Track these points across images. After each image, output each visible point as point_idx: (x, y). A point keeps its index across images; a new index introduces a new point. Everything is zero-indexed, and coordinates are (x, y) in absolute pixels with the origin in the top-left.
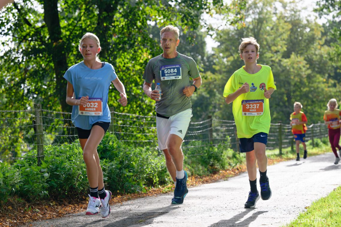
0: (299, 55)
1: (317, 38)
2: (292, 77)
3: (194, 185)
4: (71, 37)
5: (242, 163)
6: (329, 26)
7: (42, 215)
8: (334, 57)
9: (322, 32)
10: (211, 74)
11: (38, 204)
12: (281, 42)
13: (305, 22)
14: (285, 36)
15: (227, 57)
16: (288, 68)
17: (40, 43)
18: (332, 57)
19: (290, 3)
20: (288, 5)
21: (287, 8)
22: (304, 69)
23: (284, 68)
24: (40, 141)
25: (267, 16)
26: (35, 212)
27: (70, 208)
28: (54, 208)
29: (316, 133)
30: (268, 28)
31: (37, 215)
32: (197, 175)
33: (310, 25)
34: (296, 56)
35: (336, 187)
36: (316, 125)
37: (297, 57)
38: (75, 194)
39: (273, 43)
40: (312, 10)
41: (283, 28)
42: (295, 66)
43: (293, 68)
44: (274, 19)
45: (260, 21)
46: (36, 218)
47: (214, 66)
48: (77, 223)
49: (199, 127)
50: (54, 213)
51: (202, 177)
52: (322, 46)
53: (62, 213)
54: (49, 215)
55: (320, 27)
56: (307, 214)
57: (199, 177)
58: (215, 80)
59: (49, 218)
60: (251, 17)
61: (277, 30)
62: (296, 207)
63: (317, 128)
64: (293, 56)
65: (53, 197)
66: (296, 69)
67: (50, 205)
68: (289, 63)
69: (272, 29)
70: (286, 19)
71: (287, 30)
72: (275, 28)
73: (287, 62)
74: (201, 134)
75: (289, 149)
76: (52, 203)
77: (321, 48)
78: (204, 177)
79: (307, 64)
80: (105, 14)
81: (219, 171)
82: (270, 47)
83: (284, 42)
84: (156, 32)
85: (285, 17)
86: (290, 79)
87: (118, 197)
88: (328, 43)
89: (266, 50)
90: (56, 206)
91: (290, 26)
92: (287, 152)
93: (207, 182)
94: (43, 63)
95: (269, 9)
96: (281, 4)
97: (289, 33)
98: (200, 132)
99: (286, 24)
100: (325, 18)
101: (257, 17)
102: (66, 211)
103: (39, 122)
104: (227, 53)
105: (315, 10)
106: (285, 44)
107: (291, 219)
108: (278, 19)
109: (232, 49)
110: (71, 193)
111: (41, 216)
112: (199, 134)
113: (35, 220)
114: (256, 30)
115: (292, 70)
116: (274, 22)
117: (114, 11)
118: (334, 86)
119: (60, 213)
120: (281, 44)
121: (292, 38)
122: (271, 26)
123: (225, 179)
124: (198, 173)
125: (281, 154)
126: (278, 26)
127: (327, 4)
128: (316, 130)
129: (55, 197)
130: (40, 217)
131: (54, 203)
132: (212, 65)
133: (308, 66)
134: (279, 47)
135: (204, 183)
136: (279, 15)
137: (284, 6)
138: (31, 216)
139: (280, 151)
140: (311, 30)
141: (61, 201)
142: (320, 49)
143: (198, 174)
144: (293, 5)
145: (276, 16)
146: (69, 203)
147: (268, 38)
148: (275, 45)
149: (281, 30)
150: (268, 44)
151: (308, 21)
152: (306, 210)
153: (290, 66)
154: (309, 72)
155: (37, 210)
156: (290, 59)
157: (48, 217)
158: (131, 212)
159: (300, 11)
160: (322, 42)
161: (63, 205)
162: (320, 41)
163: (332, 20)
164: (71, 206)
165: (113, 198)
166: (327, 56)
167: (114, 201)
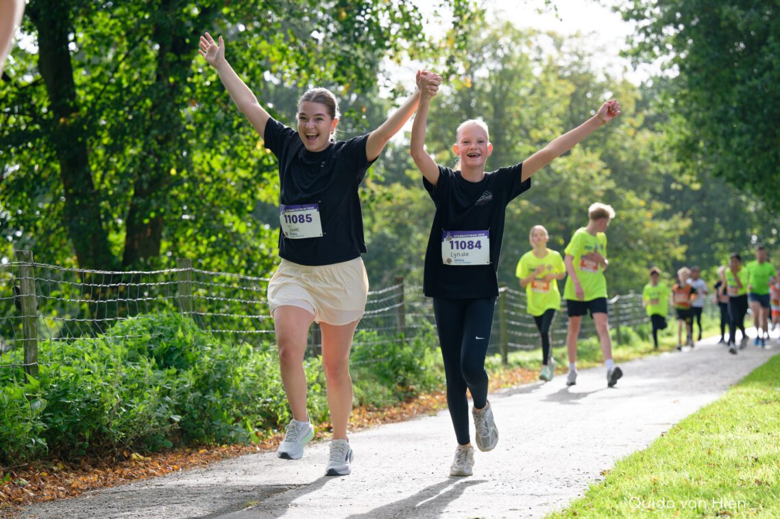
0: (588, 149)
1: (627, 113)
2: (574, 196)
3: (366, 425)
4: (98, 107)
6: (652, 88)
7: (34, 491)
8: (662, 154)
9: (637, 101)
10: (403, 188)
11: (26, 469)
12: (551, 120)
13: (600, 79)
14: (560, 108)
15: (436, 152)
16: (565, 176)
17: (29, 119)
18: (657, 153)
19: (571, 37)
20: (566, 42)
21: (563, 49)
22: (598, 179)
23: (556, 177)
24: (30, 331)
25: (520, 67)
26: (19, 485)
27: (97, 476)
28: (61, 476)
29: (625, 315)
30: (523, 92)
31: (23, 492)
32: (371, 406)
33: (612, 86)
34: (582, 151)
35: (667, 428)
36: (625, 297)
37: (586, 153)
38: (106, 447)
39: (534, 122)
40: (618, 52)
41: (556, 92)
42: (581, 172)
43: (577, 177)
44: (537, 71)
45: (506, 77)
46: (21, 499)
47: (408, 172)
48: (111, 510)
49: (376, 301)
50: (60, 488)
51: (381, 409)
52: (639, 129)
53: (78, 487)
54: (49, 493)
55: (633, 89)
56: (606, 486)
57: (375, 408)
58: (411, 203)
59: (50, 497)
60: (487, 68)
61: (543, 95)
62: (581, 472)
63: (626, 303)
64: (576, 151)
65: (59, 453)
66: (584, 180)
67: (52, 470)
68: (568, 166)
69: (533, 92)
70: (560, 73)
71: (563, 96)
72: (538, 91)
73: (564, 164)
74: (380, 316)
76: (56, 465)
77: (635, 134)
78: (386, 409)
79: (606, 168)
80: (171, 57)
81: (417, 397)
82: (527, 131)
83: (557, 121)
84: (283, 99)
85: (560, 68)
86: (571, 200)
87: (202, 451)
88: (649, 124)
89: (519, 138)
90: (64, 473)
91: (570, 88)
93: (393, 419)
94: (37, 163)
95: (525, 49)
96: (551, 40)
97: (567, 102)
98: (379, 313)
99: (563, 82)
100: (645, 70)
101: (499, 67)
102: (87, 483)
103: (29, 290)
104: (436, 145)
105: (624, 54)
106: (560, 125)
107: (571, 496)
108: (545, 72)
109: (447, 136)
110: (99, 444)
111: (32, 494)
112: (376, 316)
113: (20, 503)
114: (498, 96)
115: (574, 180)
116: (537, 79)
118: (665, 215)
119: (74, 489)
120: (551, 125)
121: (576, 112)
122: (530, 85)
123: (432, 412)
124: (374, 400)
126: (544, 87)
127: (648, 40)
128: (624, 309)
129: (62, 452)
130: (29, 497)
131: (61, 466)
132: (404, 170)
133: (608, 172)
134: (547, 132)
135: (387, 422)
136: (546, 63)
137: (558, 44)
138: (10, 495)
140: (614, 96)
141: (76, 462)
142: (633, 138)
143: (373, 403)
144: (575, 43)
145: (541, 65)
146: (94, 466)
147: (523, 111)
148: (537, 127)
149: (550, 95)
150: (521, 126)
151: (607, 75)
152: (602, 478)
153: (569, 173)
154: (611, 184)
155: (24, 481)
156: (570, 157)
157: (48, 495)
158: (229, 484)
159: (590, 55)
160: (639, 121)
161: (80, 471)
162: (632, 120)
163: (660, 73)
164: (98, 473)
165: (190, 454)
166: (647, 151)
167: (192, 461)
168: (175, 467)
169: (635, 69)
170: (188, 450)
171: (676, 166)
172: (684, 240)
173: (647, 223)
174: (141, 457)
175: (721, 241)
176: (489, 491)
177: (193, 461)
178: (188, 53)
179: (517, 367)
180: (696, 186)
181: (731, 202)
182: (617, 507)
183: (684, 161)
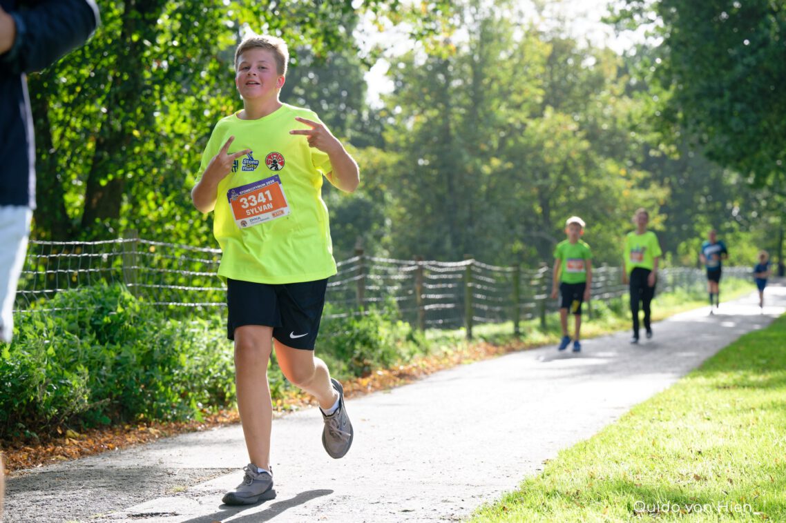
1: (608, 80)
5: (429, 354)
6: (635, 56)
8: (640, 124)
9: (618, 68)
10: (378, 151)
13: (581, 45)
18: (636, 122)
20: (548, 7)
21: (546, 13)
25: (501, 30)
27: (27, 453)
30: (503, 55)
33: (593, 51)
38: (41, 423)
40: (600, 19)
41: (534, 54)
44: (518, 35)
45: (486, 39)
47: (384, 135)
48: (34, 492)
52: (619, 97)
55: (615, 56)
58: (384, 167)
62: (524, 460)
63: (598, 277)
69: (511, 57)
72: (518, 56)
75: (537, 322)
77: (616, 101)
80: (134, 14)
81: (374, 371)
85: (540, 32)
88: (629, 91)
92: (530, 330)
95: (507, 14)
96: (533, 5)
102: (15, 461)
105: (605, 21)
108: (527, 35)
110: (33, 419)
112: (334, 289)
114: (476, 58)
116: (518, 43)
117: (158, 10)
118: (643, 185)
121: (557, 78)
122: (510, 50)
123: (387, 389)
125: (517, 334)
126: (524, 50)
127: (629, 8)
132: (380, 133)
136: (526, 28)
137: (540, 9)
139: (517, 326)
140: (597, 63)
141: (8, 439)
142: (614, 105)
144: (557, 8)
145: (522, 30)
146: (27, 443)
147: (502, 75)
148: (516, 91)
149: (529, 57)
150: (501, 90)
151: (589, 42)
152: (543, 467)
158: (161, 466)
159: (572, 20)
160: (619, 89)
161: (11, 448)
162: (614, 87)
163: (643, 41)
164: (29, 451)
165: (129, 431)
166: (625, 120)
167: (128, 439)
168: (111, 445)
169: (617, 36)
170: (127, 427)
171: (654, 136)
172: (664, 209)
173: (626, 193)
174: (77, 434)
175: (701, 213)
176: (424, 480)
177: (130, 440)
178: (153, 11)
179: (481, 341)
180: (676, 157)
181: (713, 174)
182: (548, 504)
183: (662, 132)
